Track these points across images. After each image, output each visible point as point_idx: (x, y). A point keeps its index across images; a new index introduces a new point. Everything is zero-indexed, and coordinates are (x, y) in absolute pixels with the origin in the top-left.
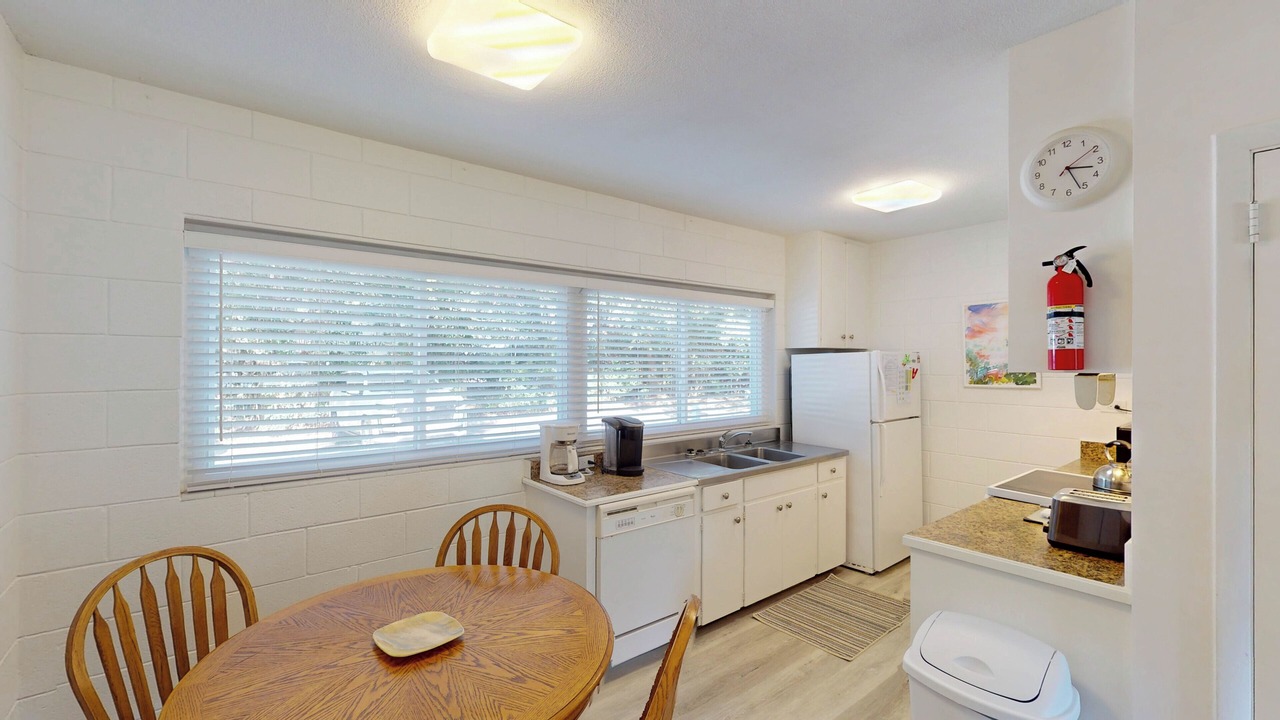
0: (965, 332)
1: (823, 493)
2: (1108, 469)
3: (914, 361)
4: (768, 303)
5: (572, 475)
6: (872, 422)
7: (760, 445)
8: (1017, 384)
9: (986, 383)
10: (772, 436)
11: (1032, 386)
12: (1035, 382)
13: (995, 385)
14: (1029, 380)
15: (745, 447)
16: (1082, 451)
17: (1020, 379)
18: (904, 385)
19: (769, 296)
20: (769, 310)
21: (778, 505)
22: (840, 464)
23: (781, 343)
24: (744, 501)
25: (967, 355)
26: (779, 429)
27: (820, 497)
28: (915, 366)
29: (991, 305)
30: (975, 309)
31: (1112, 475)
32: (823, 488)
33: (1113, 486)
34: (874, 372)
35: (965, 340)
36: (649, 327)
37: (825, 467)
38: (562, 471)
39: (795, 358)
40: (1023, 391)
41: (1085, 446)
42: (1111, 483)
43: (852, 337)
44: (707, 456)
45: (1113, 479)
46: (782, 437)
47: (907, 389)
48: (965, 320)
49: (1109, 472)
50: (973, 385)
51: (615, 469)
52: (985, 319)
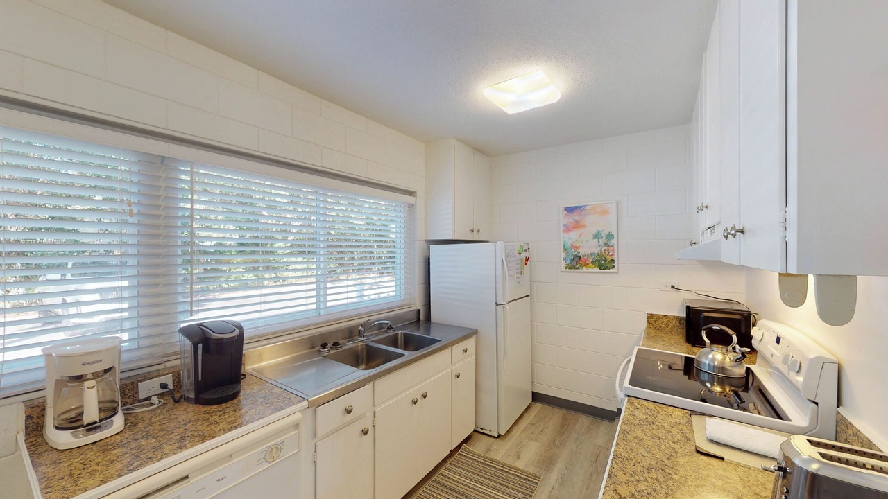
0: (562, 228)
1: (456, 373)
2: (709, 353)
3: (526, 251)
4: (410, 199)
5: (92, 428)
6: (497, 304)
7: (400, 328)
8: (600, 268)
9: (578, 268)
10: (414, 317)
11: (611, 270)
12: (614, 267)
13: (584, 269)
14: (609, 265)
15: (386, 332)
16: (648, 321)
17: (602, 265)
18: (520, 270)
19: (411, 193)
20: (411, 206)
21: (414, 397)
22: (470, 344)
23: (421, 236)
24: (374, 406)
25: (564, 246)
26: (419, 311)
27: (454, 376)
28: (527, 254)
29: (581, 207)
30: (570, 210)
31: (713, 359)
32: (457, 368)
33: (716, 370)
34: (499, 261)
35: (562, 234)
36: (340, 227)
37: (458, 348)
38: (73, 423)
39: (433, 247)
40: (605, 275)
41: (650, 317)
42: (714, 366)
43: (478, 231)
44: (344, 348)
45: (716, 363)
46: (422, 317)
47: (521, 274)
48: (563, 219)
49: (711, 356)
50: (568, 270)
51: (192, 395)
52: (577, 218)
